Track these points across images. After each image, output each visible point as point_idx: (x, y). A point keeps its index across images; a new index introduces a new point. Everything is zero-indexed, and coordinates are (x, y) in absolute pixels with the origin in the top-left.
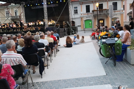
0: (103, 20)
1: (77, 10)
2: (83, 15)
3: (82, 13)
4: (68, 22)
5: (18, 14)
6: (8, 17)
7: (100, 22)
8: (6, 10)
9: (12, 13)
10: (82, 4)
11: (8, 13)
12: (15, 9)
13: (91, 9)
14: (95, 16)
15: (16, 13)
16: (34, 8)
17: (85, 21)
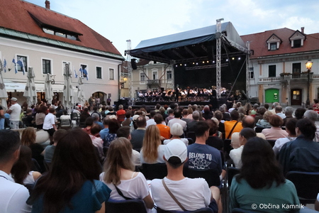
0: (301, 91)
1: (252, 73)
2: (262, 81)
3: (260, 77)
4: (243, 92)
5: (157, 77)
6: (142, 80)
7: (295, 93)
8: (141, 72)
9: (149, 75)
10: (261, 62)
11: (143, 76)
12: (153, 71)
13: (279, 71)
14: (284, 83)
15: (154, 75)
16: (190, 69)
17: (266, 90)
